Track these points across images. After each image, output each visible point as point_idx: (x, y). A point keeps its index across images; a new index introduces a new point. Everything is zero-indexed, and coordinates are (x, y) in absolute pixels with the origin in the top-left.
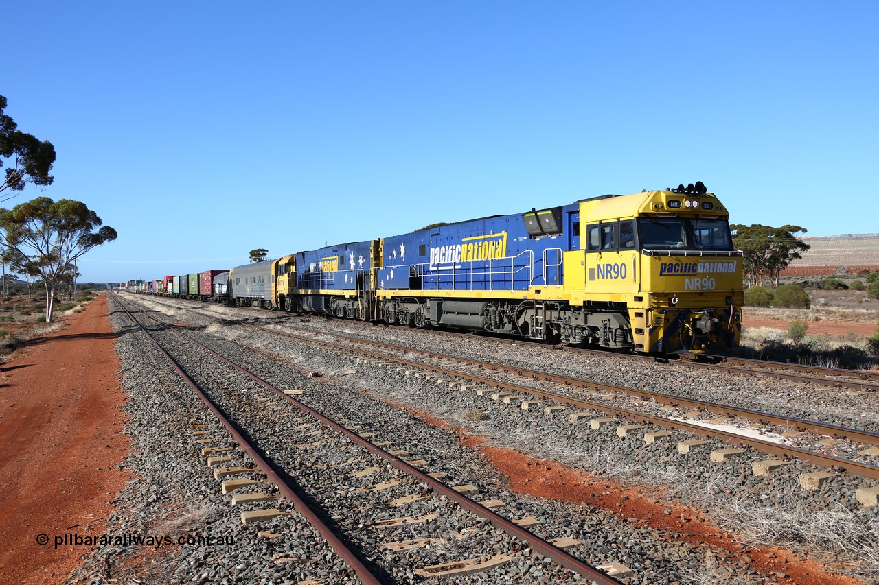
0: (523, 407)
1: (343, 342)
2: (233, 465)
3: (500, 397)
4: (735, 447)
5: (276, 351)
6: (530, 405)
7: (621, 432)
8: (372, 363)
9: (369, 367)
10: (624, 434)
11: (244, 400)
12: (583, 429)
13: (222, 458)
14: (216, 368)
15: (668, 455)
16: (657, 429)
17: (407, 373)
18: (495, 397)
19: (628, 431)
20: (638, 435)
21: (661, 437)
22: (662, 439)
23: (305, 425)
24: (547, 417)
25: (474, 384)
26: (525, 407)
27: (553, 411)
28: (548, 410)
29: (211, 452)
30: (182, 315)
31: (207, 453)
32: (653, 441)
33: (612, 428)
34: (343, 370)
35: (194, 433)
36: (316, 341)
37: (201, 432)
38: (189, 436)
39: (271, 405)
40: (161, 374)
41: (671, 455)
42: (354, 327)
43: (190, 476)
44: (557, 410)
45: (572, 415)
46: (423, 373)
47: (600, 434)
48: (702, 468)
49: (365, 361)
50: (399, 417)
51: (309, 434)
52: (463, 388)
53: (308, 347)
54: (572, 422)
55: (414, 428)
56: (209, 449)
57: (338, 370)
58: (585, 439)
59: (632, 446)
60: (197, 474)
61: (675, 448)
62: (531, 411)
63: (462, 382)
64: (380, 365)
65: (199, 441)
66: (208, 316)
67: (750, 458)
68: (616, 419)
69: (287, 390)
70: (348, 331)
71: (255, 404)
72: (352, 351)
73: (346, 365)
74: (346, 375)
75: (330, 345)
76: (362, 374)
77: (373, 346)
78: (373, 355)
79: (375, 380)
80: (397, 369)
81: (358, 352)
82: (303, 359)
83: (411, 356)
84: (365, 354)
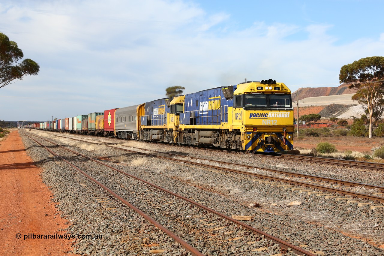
1: (278, 175)
8: (317, 195)
17: (360, 205)
34: (288, 202)
36: (251, 174)
42: (286, 163)
46: (378, 206)
49: (309, 193)
57: (280, 202)
64: (327, 197)
69: (233, 216)
70: (280, 166)
71: (203, 229)
72: (292, 183)
73: (288, 197)
74: (290, 206)
75: (267, 177)
76: (307, 205)
77: (313, 179)
78: (316, 187)
79: (323, 212)
80: (348, 202)
81: (300, 184)
82: (239, 191)
83: (358, 190)
84: (308, 186)
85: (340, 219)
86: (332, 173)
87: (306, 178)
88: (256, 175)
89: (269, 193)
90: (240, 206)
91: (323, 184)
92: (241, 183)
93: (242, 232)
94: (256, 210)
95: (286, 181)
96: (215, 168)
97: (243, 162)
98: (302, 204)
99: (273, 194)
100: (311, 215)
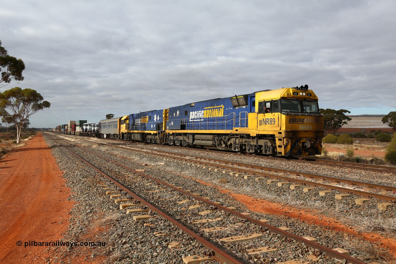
0: (244, 178)
1: (154, 152)
2: (122, 198)
3: (233, 173)
4: (345, 193)
5: (125, 155)
6: (248, 177)
7: (292, 187)
8: (171, 160)
9: (170, 162)
10: (294, 188)
11: (118, 174)
12: (274, 187)
13: (116, 195)
14: (101, 161)
15: (315, 197)
16: (308, 186)
17: (188, 164)
18: (231, 174)
19: (295, 187)
20: (300, 189)
21: (311, 189)
22: (312, 190)
23: (149, 184)
24: (257, 182)
25: (220, 169)
26: (246, 177)
27: (259, 179)
28: (257, 179)
29: (111, 193)
30: (78, 141)
31: (109, 194)
32: (307, 191)
33: (287, 186)
34: (159, 163)
35: (101, 186)
36: (143, 152)
37: (104, 185)
38: (98, 187)
39: (131, 176)
40: (77, 163)
41: (317, 196)
42: (158, 147)
43: (103, 202)
44: (261, 179)
45: (268, 181)
46: (195, 164)
47: (283, 188)
48: (332, 202)
49: (168, 160)
50: (190, 181)
51: (152, 187)
52: (216, 170)
53: (139, 154)
54: (268, 183)
55: (198, 186)
56: (110, 192)
57: (156, 163)
58: (276, 190)
59: (298, 194)
60: (106, 202)
61: (318, 194)
62: (249, 179)
63: (214, 167)
64: (175, 161)
65: (104, 189)
66: (91, 142)
67: (353, 197)
68: (289, 183)
69: (136, 170)
70: (155, 148)
71: (123, 175)
72: (161, 155)
73: (159, 161)
74: (160, 165)
75: (150, 153)
76: (167, 165)
77: (169, 154)
78: (171, 157)
79: (174, 167)
80: (184, 163)
81: (164, 156)
82: (139, 159)
83: (187, 158)
84: (167, 157)
85: (180, 170)
86: (176, 151)
87: (166, 153)
88: (145, 152)
89: (151, 160)
90: (139, 166)
91: (173, 155)
92: (139, 155)
93: (141, 176)
94: (146, 167)
95: (158, 155)
96: (128, 149)
97: (139, 147)
98: (165, 164)
99: (153, 160)
100: (169, 169)
